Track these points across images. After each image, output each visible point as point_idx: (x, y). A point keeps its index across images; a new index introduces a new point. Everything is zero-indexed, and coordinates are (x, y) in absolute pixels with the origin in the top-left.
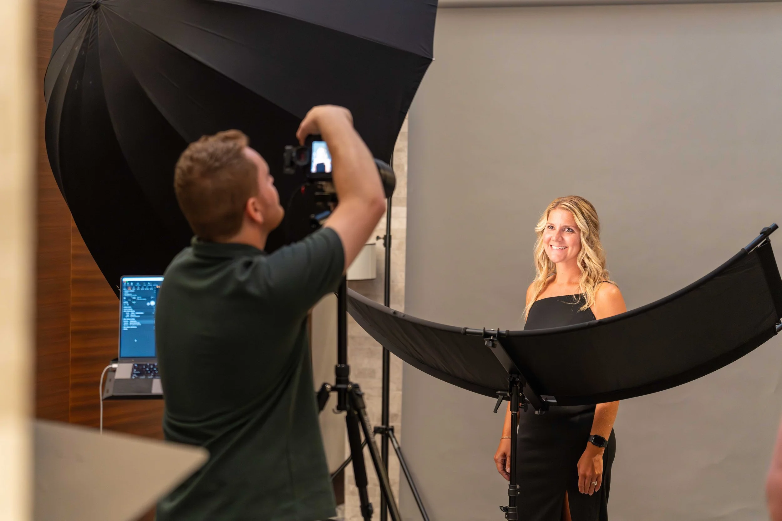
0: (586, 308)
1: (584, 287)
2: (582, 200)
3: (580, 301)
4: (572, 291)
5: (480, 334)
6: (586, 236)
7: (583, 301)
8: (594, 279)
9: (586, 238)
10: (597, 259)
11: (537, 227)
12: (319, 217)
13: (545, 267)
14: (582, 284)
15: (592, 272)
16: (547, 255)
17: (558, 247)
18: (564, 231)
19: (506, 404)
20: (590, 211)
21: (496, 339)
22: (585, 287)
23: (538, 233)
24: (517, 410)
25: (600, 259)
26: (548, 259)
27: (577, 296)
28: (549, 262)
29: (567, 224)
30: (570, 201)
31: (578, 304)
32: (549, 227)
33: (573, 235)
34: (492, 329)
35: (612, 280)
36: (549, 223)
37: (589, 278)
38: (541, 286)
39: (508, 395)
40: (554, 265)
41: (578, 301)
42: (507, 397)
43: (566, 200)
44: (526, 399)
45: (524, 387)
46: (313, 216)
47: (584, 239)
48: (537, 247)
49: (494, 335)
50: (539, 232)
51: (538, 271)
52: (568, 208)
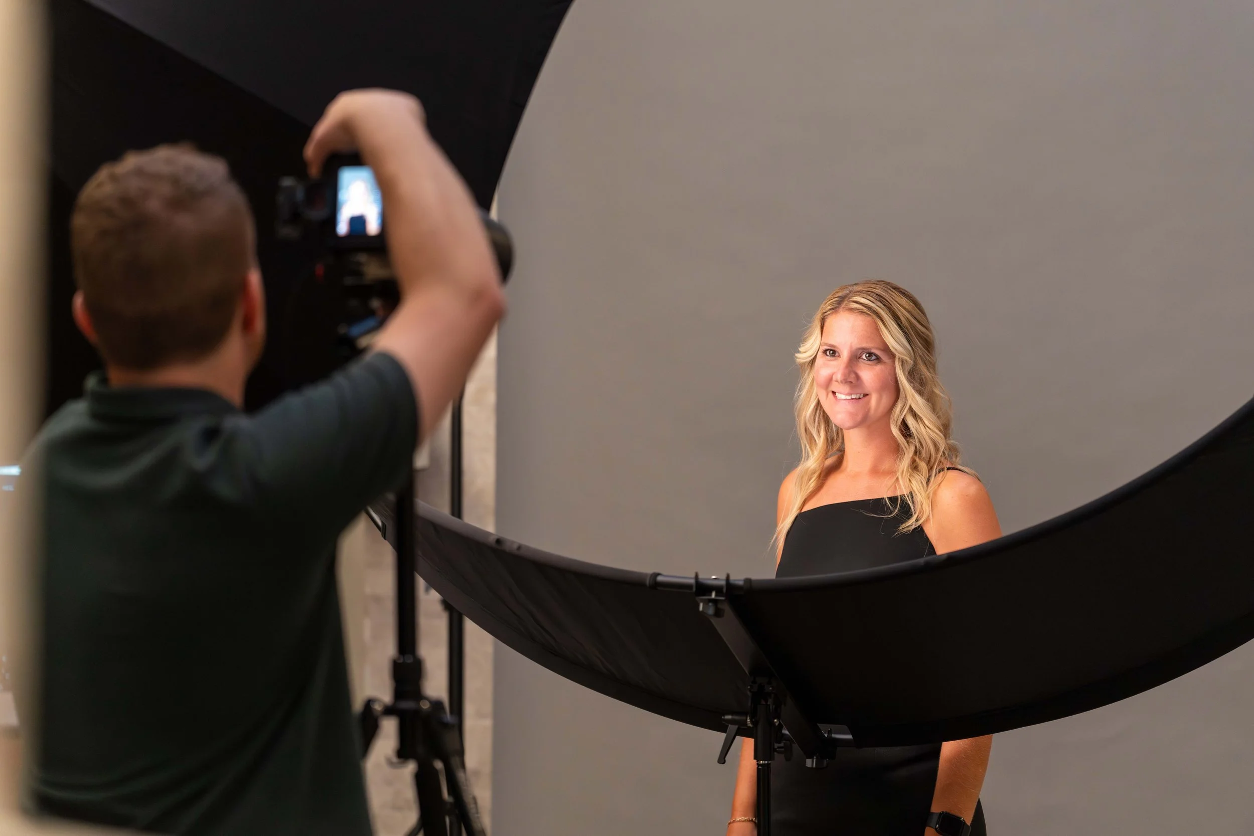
0: (913, 527)
1: (908, 480)
2: (893, 288)
3: (899, 510)
4: (882, 490)
5: (687, 587)
6: (908, 368)
7: (906, 511)
8: (928, 463)
9: (909, 373)
10: (933, 417)
11: (799, 352)
12: (355, 330)
13: (821, 441)
14: (902, 473)
15: (923, 448)
16: (824, 412)
17: (850, 394)
18: (860, 360)
19: (746, 747)
20: (913, 311)
21: (723, 598)
22: (910, 480)
23: (802, 365)
24: (770, 757)
25: (939, 417)
26: (827, 420)
27: (893, 500)
28: (828, 426)
29: (864, 345)
30: (868, 293)
31: (894, 517)
32: (825, 352)
33: (879, 368)
34: (714, 576)
35: (967, 466)
36: (826, 344)
37: (917, 460)
38: (812, 481)
39: (750, 724)
40: (840, 432)
41: (896, 511)
42: (746, 727)
43: (858, 292)
44: (785, 732)
45: (783, 706)
46: (342, 330)
47: (904, 374)
48: (802, 396)
49: (718, 590)
50: (806, 362)
51: (805, 450)
52: (865, 309)
